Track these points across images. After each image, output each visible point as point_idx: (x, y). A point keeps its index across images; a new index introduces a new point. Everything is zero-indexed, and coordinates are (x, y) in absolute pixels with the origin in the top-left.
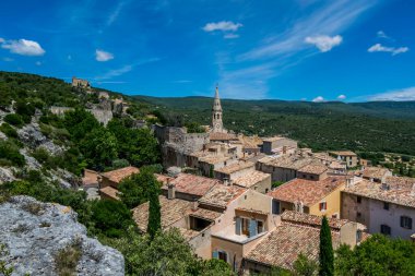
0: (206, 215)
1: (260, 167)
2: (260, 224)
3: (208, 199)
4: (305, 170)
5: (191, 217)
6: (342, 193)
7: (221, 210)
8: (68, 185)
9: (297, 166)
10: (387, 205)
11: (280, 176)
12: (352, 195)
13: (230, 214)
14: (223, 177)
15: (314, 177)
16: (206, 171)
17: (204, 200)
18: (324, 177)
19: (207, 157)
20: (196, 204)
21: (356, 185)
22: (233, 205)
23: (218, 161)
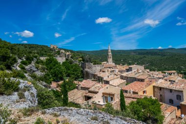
1: (122, 77)
2: (112, 99)
4: (139, 78)
5: (85, 96)
6: (154, 87)
7: (96, 93)
10: (171, 91)
12: (157, 87)
13: (100, 94)
15: (142, 80)
17: (90, 89)
18: (147, 80)
19: (101, 75)
20: (87, 91)
22: (101, 91)
23: (105, 76)
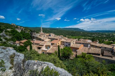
0: (40, 47)
1: (49, 38)
2: (49, 47)
3: (41, 44)
4: (56, 38)
5: (38, 47)
6: (61, 41)
7: (43, 46)
8: (13, 44)
9: (55, 38)
10: (67, 42)
11: (52, 39)
12: (62, 42)
13: (44, 46)
14: (43, 40)
15: (57, 39)
16: (40, 39)
17: (40, 44)
18: (58, 39)
19: (40, 37)
20: (38, 45)
21: (63, 40)
22: (45, 45)
23: (42, 38)
